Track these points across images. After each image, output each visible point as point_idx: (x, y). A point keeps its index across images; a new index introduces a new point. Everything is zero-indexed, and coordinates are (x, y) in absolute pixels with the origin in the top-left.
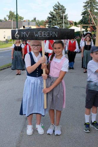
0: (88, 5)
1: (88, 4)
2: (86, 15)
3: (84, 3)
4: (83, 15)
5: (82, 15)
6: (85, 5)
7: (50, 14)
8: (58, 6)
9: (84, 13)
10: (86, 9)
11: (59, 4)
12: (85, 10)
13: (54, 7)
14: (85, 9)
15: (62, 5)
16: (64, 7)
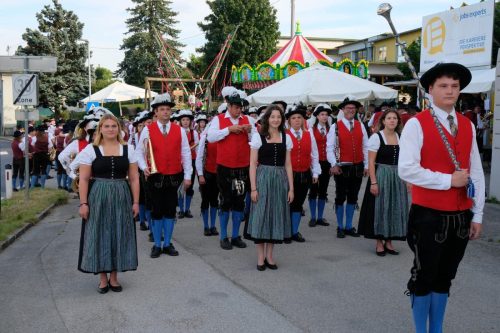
0: (140, 18)
1: (143, 14)
2: (137, 48)
3: (128, 9)
4: (128, 50)
5: (123, 47)
6: (133, 17)
7: (25, 37)
8: (57, 15)
9: (130, 44)
10: (136, 30)
11: (58, 7)
12: (133, 33)
13: (39, 17)
14: (131, 31)
15: (71, 13)
16: (75, 18)
